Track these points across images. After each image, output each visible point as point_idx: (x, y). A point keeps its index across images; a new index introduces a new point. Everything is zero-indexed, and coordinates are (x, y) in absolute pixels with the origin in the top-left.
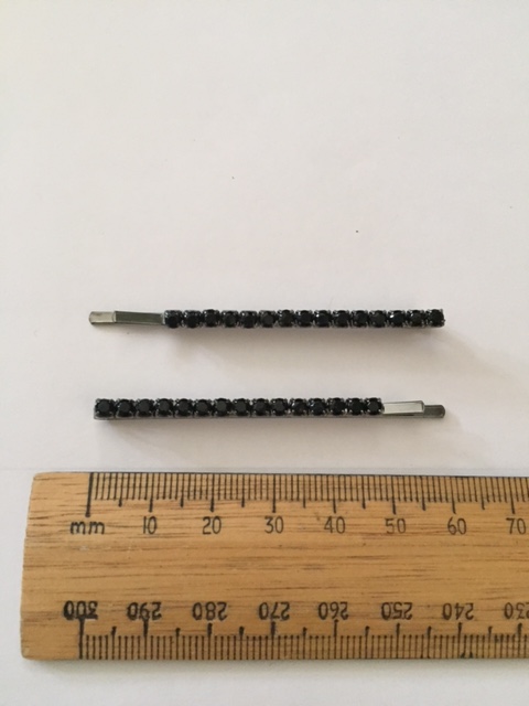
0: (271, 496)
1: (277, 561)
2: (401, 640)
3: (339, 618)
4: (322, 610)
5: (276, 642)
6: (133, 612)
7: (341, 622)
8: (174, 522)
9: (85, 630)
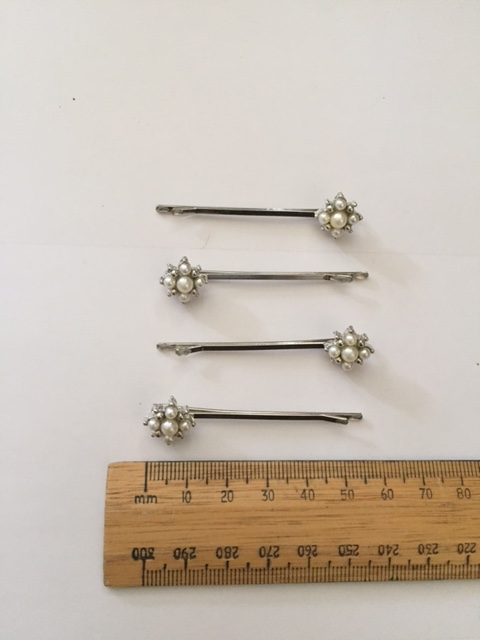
0: (265, 476)
1: (270, 520)
2: (351, 570)
3: (311, 556)
4: (301, 551)
5: (270, 572)
6: (177, 554)
7: (313, 558)
8: (202, 495)
9: (147, 567)
